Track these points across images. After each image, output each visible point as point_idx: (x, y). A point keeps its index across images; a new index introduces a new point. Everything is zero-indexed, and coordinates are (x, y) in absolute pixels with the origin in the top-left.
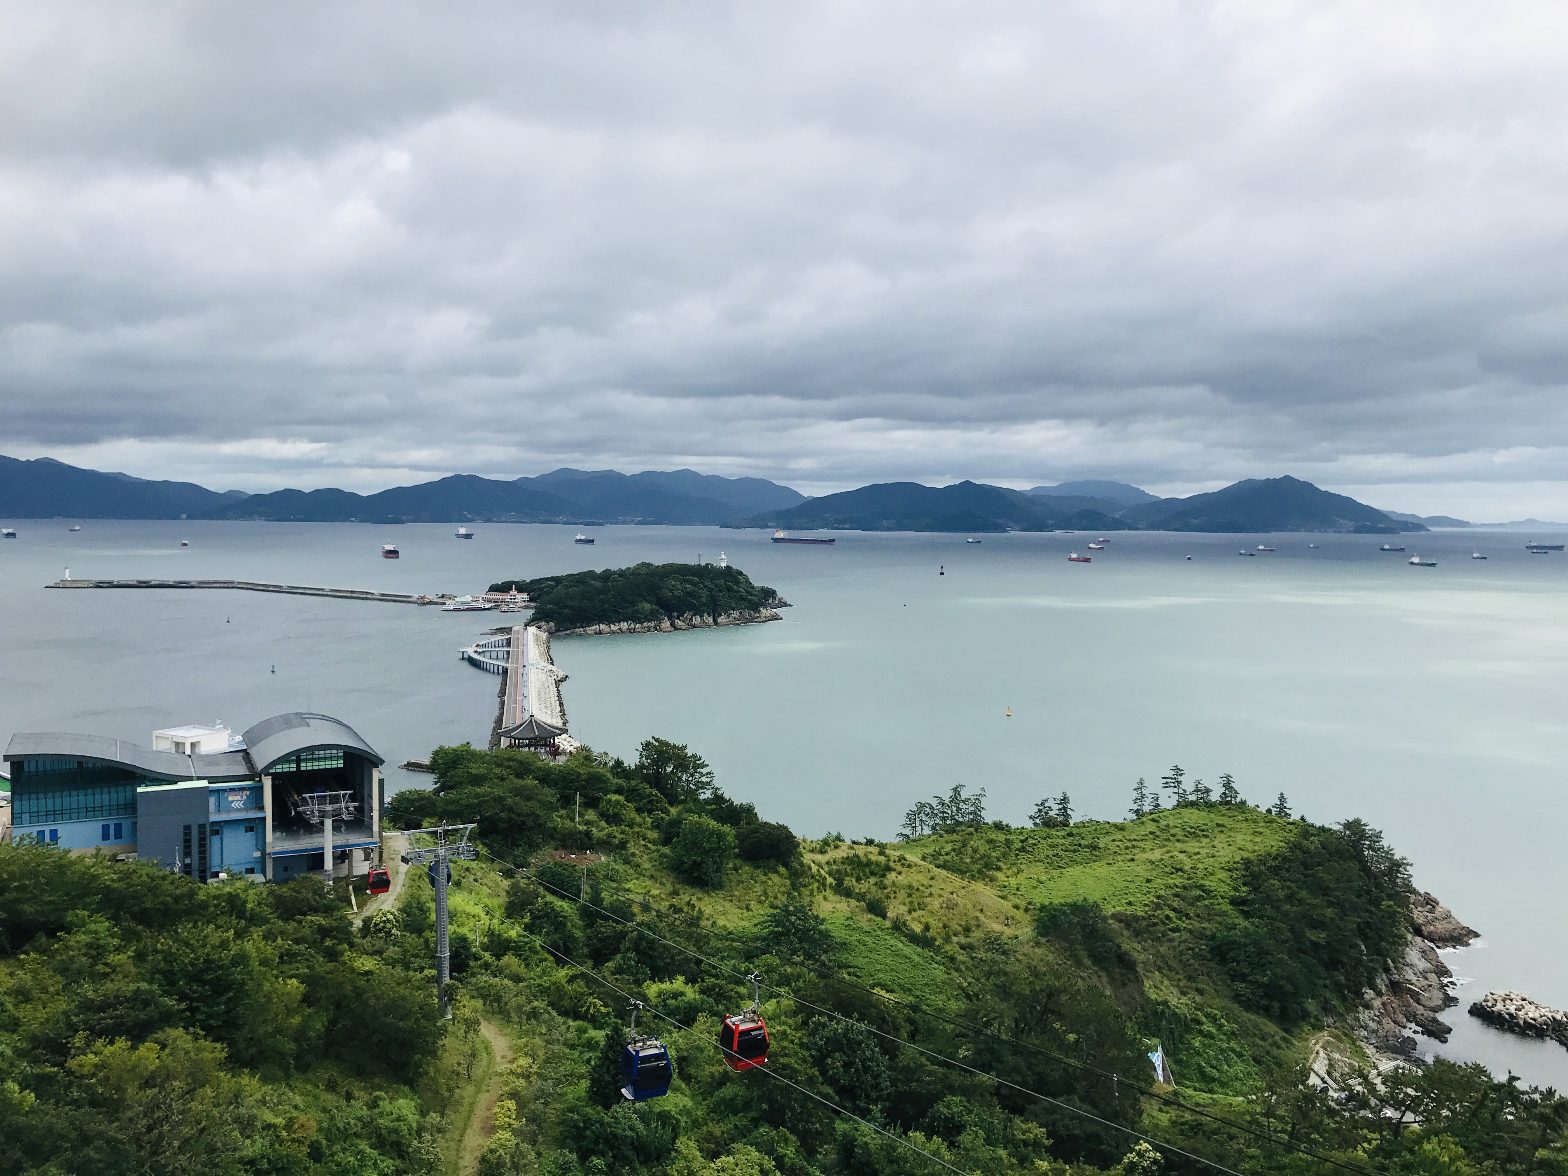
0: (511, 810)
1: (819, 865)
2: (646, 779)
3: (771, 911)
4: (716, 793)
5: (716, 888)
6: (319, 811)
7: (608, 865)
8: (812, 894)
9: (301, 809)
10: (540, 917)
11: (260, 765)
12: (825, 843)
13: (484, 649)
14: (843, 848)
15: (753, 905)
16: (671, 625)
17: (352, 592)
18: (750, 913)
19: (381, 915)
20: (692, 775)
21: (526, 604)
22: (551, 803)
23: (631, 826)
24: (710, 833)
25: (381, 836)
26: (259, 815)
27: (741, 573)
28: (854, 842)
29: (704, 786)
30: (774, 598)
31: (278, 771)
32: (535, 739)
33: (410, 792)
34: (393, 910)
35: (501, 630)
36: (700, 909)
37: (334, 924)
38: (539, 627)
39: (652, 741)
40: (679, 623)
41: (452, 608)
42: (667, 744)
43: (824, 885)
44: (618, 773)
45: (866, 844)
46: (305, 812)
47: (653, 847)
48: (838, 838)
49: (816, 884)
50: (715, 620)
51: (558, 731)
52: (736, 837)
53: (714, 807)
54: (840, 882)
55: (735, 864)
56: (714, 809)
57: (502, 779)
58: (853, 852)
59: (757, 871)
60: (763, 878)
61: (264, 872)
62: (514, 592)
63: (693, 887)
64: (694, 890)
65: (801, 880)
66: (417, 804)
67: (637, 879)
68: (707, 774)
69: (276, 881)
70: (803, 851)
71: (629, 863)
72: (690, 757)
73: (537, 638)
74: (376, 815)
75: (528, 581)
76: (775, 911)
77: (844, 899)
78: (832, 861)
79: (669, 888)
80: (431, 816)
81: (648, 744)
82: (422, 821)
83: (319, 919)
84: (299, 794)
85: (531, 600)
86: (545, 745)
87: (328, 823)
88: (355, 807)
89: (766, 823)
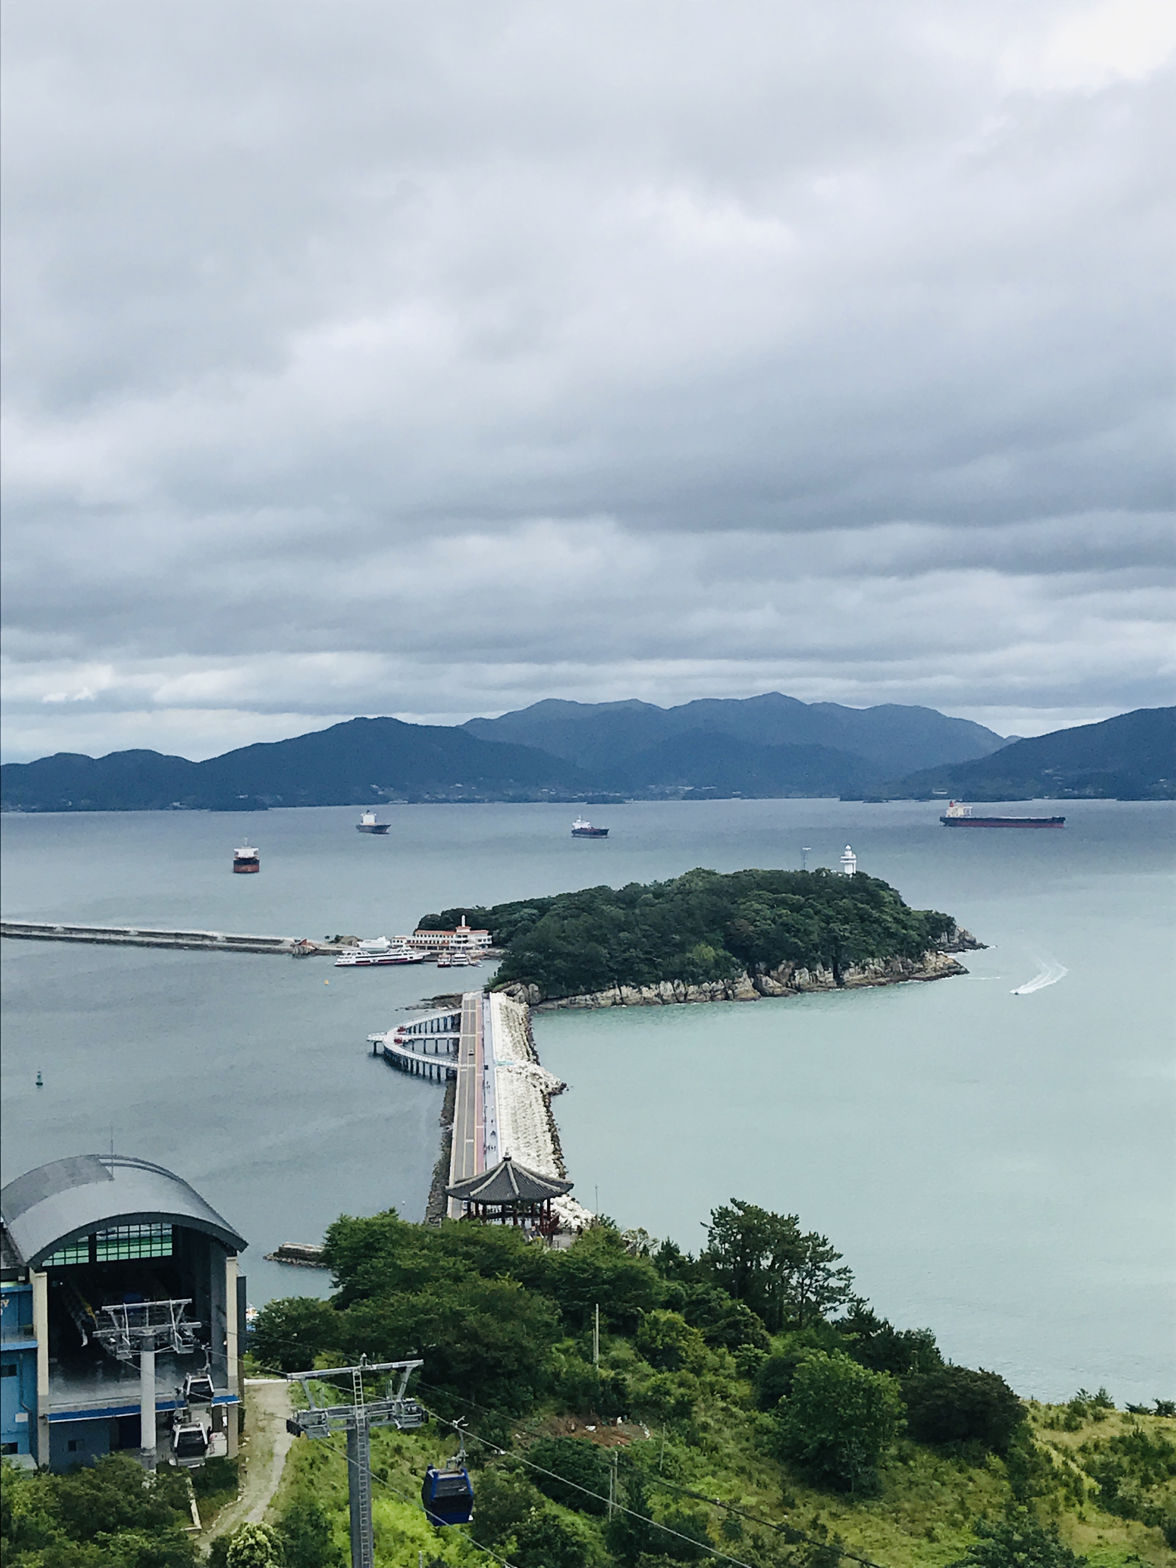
0: (473, 1337)
1: (1065, 1451)
2: (721, 1279)
3: (976, 1541)
4: (858, 1309)
5: (867, 1496)
6: (133, 1338)
7: (659, 1446)
8: (1055, 1510)
9: (98, 1333)
10: (536, 1545)
11: (28, 1250)
12: (1076, 1409)
13: (413, 1036)
14: (1113, 1419)
15: (940, 1529)
16: (755, 986)
17: (177, 935)
18: (935, 1545)
19: (244, 1533)
20: (810, 1275)
21: (486, 950)
22: (548, 1325)
23: (697, 1371)
24: (851, 1388)
25: (241, 1386)
26: (28, 1345)
27: (884, 886)
28: (1133, 1409)
29: (832, 1295)
30: (951, 933)
31: (57, 1263)
32: (513, 1202)
33: (291, 1302)
34: (266, 1526)
35: (442, 1000)
36: (836, 1536)
37: (164, 1548)
38: (509, 994)
39: (731, 1207)
40: (770, 983)
41: (353, 961)
42: (759, 1213)
43: (1078, 1492)
44: (669, 1270)
45: (1159, 1413)
46: (106, 1340)
47: (741, 1414)
48: (1102, 1401)
49: (1062, 1492)
50: (837, 976)
51: (555, 1188)
52: (902, 1396)
53: (855, 1335)
54: (1109, 1487)
55: (900, 1449)
56: (855, 1341)
57: (457, 1279)
58: (1133, 1427)
59: (946, 1464)
60: (959, 1477)
61: (34, 1451)
62: (463, 930)
63: (821, 1492)
64: (825, 1499)
65: (1032, 1482)
66: (303, 1326)
67: (714, 1474)
68: (839, 1272)
69: (53, 1468)
70: (1033, 1425)
71: (696, 1444)
72: (806, 1239)
73: (508, 1014)
74: (232, 1343)
75: (489, 908)
76: (984, 1543)
77: (1118, 1519)
78: (1090, 1445)
79: (775, 1493)
80: (332, 1347)
81: (724, 1213)
82: (311, 1356)
83: (136, 1538)
84: (97, 1307)
85: (496, 943)
86: (533, 1215)
87: (148, 1359)
88: (194, 1331)
89: (959, 1369)
